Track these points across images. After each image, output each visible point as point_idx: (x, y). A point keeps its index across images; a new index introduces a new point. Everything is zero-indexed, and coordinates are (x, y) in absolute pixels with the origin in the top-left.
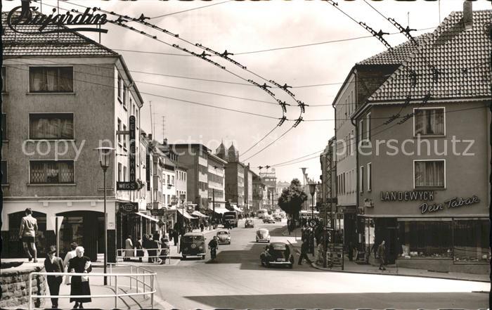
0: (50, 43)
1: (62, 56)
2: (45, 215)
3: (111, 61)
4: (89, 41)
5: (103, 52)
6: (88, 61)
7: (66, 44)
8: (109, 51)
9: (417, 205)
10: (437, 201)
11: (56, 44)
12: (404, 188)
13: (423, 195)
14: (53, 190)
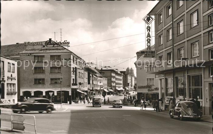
0: (55, 49)
1: (58, 53)
2: (54, 92)
3: (70, 53)
4: (65, 49)
5: (68, 51)
6: (65, 54)
7: (60, 49)
8: (70, 51)
9: (148, 89)
10: (152, 88)
11: (57, 49)
12: (144, 85)
13: (149, 87)
14: (56, 86)
